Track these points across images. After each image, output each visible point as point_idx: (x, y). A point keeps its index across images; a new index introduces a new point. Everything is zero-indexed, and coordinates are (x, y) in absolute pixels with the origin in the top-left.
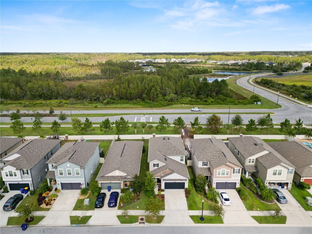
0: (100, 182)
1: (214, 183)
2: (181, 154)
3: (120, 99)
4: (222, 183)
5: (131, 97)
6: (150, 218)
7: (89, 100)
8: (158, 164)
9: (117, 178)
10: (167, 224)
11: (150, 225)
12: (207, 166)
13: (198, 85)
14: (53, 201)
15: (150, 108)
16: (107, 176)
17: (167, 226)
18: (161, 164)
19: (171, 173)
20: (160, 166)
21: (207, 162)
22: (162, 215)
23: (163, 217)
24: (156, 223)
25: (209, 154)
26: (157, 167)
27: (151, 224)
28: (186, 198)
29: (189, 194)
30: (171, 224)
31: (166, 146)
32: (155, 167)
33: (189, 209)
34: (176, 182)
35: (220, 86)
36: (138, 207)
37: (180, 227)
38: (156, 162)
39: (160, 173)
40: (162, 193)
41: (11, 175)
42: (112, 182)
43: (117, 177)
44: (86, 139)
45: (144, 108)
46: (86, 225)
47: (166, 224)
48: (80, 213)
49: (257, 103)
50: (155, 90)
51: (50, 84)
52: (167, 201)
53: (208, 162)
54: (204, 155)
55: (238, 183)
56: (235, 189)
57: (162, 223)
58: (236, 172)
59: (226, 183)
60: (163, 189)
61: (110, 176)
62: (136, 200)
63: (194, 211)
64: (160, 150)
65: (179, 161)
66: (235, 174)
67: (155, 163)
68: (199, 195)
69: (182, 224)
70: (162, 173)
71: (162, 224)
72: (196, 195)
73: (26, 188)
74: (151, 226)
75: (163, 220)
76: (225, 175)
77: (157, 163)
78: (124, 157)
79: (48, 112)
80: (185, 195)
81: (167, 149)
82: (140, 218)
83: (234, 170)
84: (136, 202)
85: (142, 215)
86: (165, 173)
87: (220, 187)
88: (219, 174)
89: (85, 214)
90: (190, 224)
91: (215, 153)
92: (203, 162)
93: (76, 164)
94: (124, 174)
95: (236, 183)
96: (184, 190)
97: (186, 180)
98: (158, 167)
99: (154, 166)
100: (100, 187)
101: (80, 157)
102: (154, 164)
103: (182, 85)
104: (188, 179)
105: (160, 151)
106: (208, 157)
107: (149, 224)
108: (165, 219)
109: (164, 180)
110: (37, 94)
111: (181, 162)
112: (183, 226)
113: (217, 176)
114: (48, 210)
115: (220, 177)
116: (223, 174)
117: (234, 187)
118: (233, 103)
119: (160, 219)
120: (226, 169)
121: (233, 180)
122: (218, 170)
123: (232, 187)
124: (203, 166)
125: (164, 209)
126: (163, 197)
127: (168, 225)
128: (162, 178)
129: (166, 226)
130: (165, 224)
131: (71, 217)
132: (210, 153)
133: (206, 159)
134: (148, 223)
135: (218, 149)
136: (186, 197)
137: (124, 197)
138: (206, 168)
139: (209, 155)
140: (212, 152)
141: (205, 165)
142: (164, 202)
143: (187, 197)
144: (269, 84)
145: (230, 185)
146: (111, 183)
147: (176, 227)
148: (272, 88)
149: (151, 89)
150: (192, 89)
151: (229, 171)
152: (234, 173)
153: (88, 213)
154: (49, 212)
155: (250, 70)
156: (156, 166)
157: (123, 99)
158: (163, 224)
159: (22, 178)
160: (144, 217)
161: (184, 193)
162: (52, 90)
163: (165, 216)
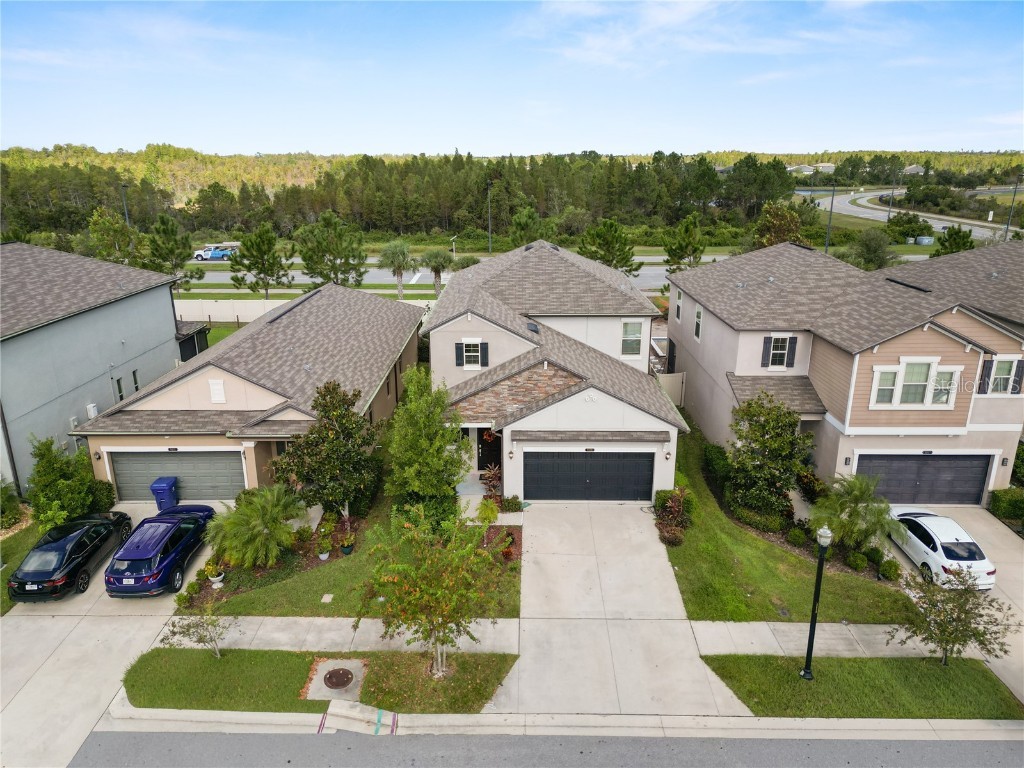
0: (105, 448)
1: (847, 461)
2: (627, 306)
3: (366, 229)
4: (895, 464)
5: (409, 222)
6: (403, 671)
7: (239, 230)
8: (485, 347)
11: (395, 725)
12: (790, 364)
13: (676, 180)
15: (480, 254)
16: (154, 413)
17: (530, 732)
18: (506, 348)
19: (564, 394)
20: (495, 360)
21: (793, 341)
22: (500, 650)
23: (499, 665)
24: (440, 710)
25: (800, 299)
26: (477, 368)
27: (404, 719)
28: (662, 548)
29: (684, 524)
30: (559, 720)
31: (537, 275)
32: (467, 367)
33: (691, 616)
34: (600, 448)
35: (764, 183)
36: (327, 598)
38: (472, 331)
39: (497, 394)
40: (508, 519)
42: (181, 449)
43: (216, 418)
47: (521, 719)
49: (916, 243)
50: (506, 188)
51: (95, 178)
52: (536, 563)
53: (800, 338)
55: (1004, 462)
56: (977, 500)
57: (489, 706)
58: (1002, 386)
59: (927, 457)
60: (516, 498)
62: (324, 557)
63: (731, 625)
64: (502, 291)
65: (614, 350)
66: (990, 395)
67: (466, 341)
68: (752, 534)
70: (506, 393)
71: (489, 720)
72: (730, 535)
74: (400, 732)
75: (500, 690)
76: (928, 404)
77: (477, 341)
78: (287, 327)
80: (656, 532)
81: (541, 288)
82: (325, 667)
83: (988, 365)
84: (325, 569)
85: (345, 650)
86: (529, 391)
88: (886, 396)
90: (713, 722)
91: (838, 291)
92: (767, 341)
94: (261, 401)
95: (988, 459)
96: (646, 504)
97: (661, 438)
98: (485, 363)
99: (459, 363)
100: (109, 478)
102: (459, 347)
103: (611, 185)
104: (674, 433)
105: (501, 293)
107: (388, 717)
108: (516, 682)
109: (518, 437)
110: (44, 212)
111: (628, 359)
112: (659, 734)
113: (873, 405)
115: (893, 419)
116: (915, 393)
117: (973, 490)
118: (820, 240)
119: (477, 681)
120: (934, 360)
121: (972, 438)
122: (878, 369)
123: (959, 489)
124: (764, 364)
127: (541, 725)
128: (507, 424)
129: (519, 732)
130: (512, 719)
133: (786, 321)
134: (379, 706)
136: (663, 539)
137: (227, 528)
138: (782, 380)
139: (804, 300)
141: (778, 360)
142: (516, 570)
143: (670, 542)
144: (940, 201)
145: (947, 476)
146: (173, 453)
147: (602, 741)
148: (953, 213)
149: (488, 186)
150: (655, 195)
151: (958, 369)
152: (982, 390)
155: (848, 182)
156: (472, 360)
157: (375, 226)
158: (499, 719)
160: (354, 665)
161: (650, 519)
163: (516, 657)
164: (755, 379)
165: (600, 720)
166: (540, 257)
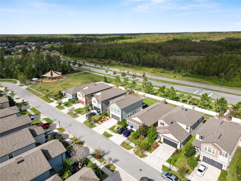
0: (128, 121)
2: (187, 123)
4: (209, 159)
6: (138, 152)
9: (136, 122)
10: (144, 161)
14: (105, 121)
15: (220, 86)
19: (168, 133)
20: (165, 125)
21: (204, 137)
24: (139, 156)
25: (209, 132)
27: (136, 156)
30: (146, 162)
31: (179, 114)
32: (162, 125)
33: (166, 161)
34: (171, 141)
37: (150, 166)
38: (163, 122)
40: (159, 144)
41: (95, 102)
42: (133, 123)
44: (147, 96)
45: (214, 85)
46: (108, 138)
48: (110, 132)
51: (155, 57)
52: (158, 150)
54: (204, 131)
55: (225, 166)
57: (142, 158)
60: (162, 142)
61: (133, 120)
64: (173, 115)
65: (185, 129)
68: (184, 158)
69: (153, 166)
72: (182, 157)
73: (99, 111)
75: (144, 158)
78: (149, 112)
79: (142, 75)
81: (178, 117)
82: (134, 149)
83: (221, 152)
87: (207, 161)
88: (206, 149)
89: (111, 134)
90: (158, 169)
92: (200, 136)
93: (118, 105)
96: (176, 149)
97: (178, 143)
98: (163, 125)
100: (128, 124)
101: (123, 103)
102: (161, 123)
104: (180, 143)
106: (206, 134)
113: (204, 150)
114: (100, 124)
115: (207, 153)
116: (209, 151)
117: (221, 168)
119: (143, 156)
120: (212, 148)
121: (219, 160)
122: (205, 146)
124: (200, 139)
125: (151, 153)
126: (158, 146)
128: (162, 134)
131: (105, 132)
132: (211, 131)
133: (203, 134)
135: (220, 131)
136: (173, 154)
140: (213, 131)
142: (155, 149)
147: (148, 165)
152: (221, 155)
153: (113, 134)
154: (100, 125)
159: (98, 105)
160: (136, 150)
162: (155, 61)
163: (147, 156)
164: (198, 140)
165: (149, 164)
166: (181, 112)
